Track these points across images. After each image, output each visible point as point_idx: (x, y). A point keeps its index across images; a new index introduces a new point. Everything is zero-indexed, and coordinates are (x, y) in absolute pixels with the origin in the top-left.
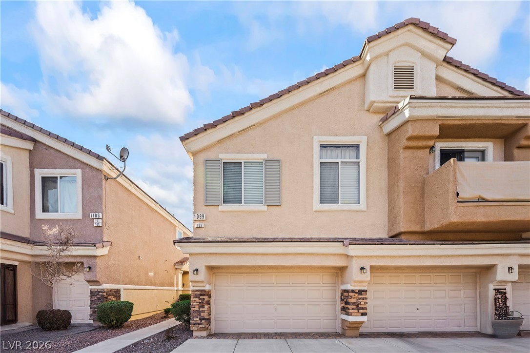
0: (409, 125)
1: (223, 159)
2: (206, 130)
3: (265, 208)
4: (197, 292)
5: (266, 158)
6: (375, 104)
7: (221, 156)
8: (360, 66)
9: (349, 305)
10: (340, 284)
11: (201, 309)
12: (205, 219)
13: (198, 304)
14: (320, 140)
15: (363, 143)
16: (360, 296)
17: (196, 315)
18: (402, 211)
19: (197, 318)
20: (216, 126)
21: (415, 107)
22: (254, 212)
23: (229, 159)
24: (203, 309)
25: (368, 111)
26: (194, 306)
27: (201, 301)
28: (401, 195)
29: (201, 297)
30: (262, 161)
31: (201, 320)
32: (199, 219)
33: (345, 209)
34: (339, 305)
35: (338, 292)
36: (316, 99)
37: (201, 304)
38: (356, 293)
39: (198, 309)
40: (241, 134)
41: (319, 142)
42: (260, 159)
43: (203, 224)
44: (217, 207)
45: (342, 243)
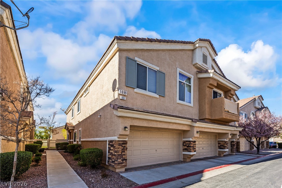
0: (211, 79)
1: (138, 61)
2: (132, 40)
3: (158, 96)
4: (120, 142)
5: (159, 70)
6: (197, 65)
7: (136, 59)
8: (193, 46)
9: (191, 147)
10: (182, 138)
11: (123, 153)
12: (127, 95)
13: (121, 150)
14: (180, 71)
15: (192, 78)
16: (194, 144)
17: (120, 157)
18: (207, 110)
19: (121, 159)
20: (138, 41)
21: (214, 74)
22: (153, 97)
23: (141, 63)
24: (124, 153)
25: (194, 65)
26: (118, 152)
27: (123, 148)
28: (206, 104)
29: (123, 145)
30: (157, 70)
31: (123, 160)
32: (123, 94)
33: (187, 105)
34: (182, 148)
35: (181, 142)
36: (178, 51)
37: (123, 150)
38: (193, 142)
39: (121, 153)
40: (147, 51)
41: (179, 71)
42: (156, 69)
43: (125, 98)
44: (133, 89)
45: (191, 120)
